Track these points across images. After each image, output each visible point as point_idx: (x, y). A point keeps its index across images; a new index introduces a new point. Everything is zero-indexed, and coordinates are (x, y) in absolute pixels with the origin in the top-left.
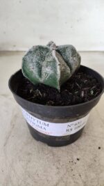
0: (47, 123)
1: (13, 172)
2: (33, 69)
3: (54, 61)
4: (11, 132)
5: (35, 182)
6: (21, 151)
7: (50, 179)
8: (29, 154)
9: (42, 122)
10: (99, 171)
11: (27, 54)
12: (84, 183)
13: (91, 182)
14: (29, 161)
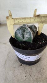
0: (29, 57)
2: (20, 36)
3: (30, 32)
5: (17, 79)
6: (11, 67)
8: (15, 68)
9: (27, 56)
11: (17, 30)
12: (36, 79)
13: (39, 79)
14: (14, 71)
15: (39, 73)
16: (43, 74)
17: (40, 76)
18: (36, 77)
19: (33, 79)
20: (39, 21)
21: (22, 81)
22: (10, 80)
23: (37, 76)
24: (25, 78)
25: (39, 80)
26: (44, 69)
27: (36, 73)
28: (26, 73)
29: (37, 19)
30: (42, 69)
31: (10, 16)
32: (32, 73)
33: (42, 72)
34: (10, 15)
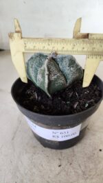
1: (20, 163)
4: (18, 127)
5: (40, 171)
6: (27, 144)
7: (53, 169)
10: (97, 162)
12: (84, 172)
13: (90, 172)
14: (35, 154)
15: (89, 158)
16: (100, 162)
17: (92, 166)
18: (83, 168)
19: (77, 172)
20: (85, 50)
21: (51, 176)
22: (26, 174)
23: (85, 167)
24: (58, 169)
25: (90, 175)
26: (100, 150)
27: (83, 158)
28: (60, 159)
29: (81, 46)
30: (95, 149)
31: (17, 32)
32: (74, 158)
33: (96, 156)
34: (18, 29)
